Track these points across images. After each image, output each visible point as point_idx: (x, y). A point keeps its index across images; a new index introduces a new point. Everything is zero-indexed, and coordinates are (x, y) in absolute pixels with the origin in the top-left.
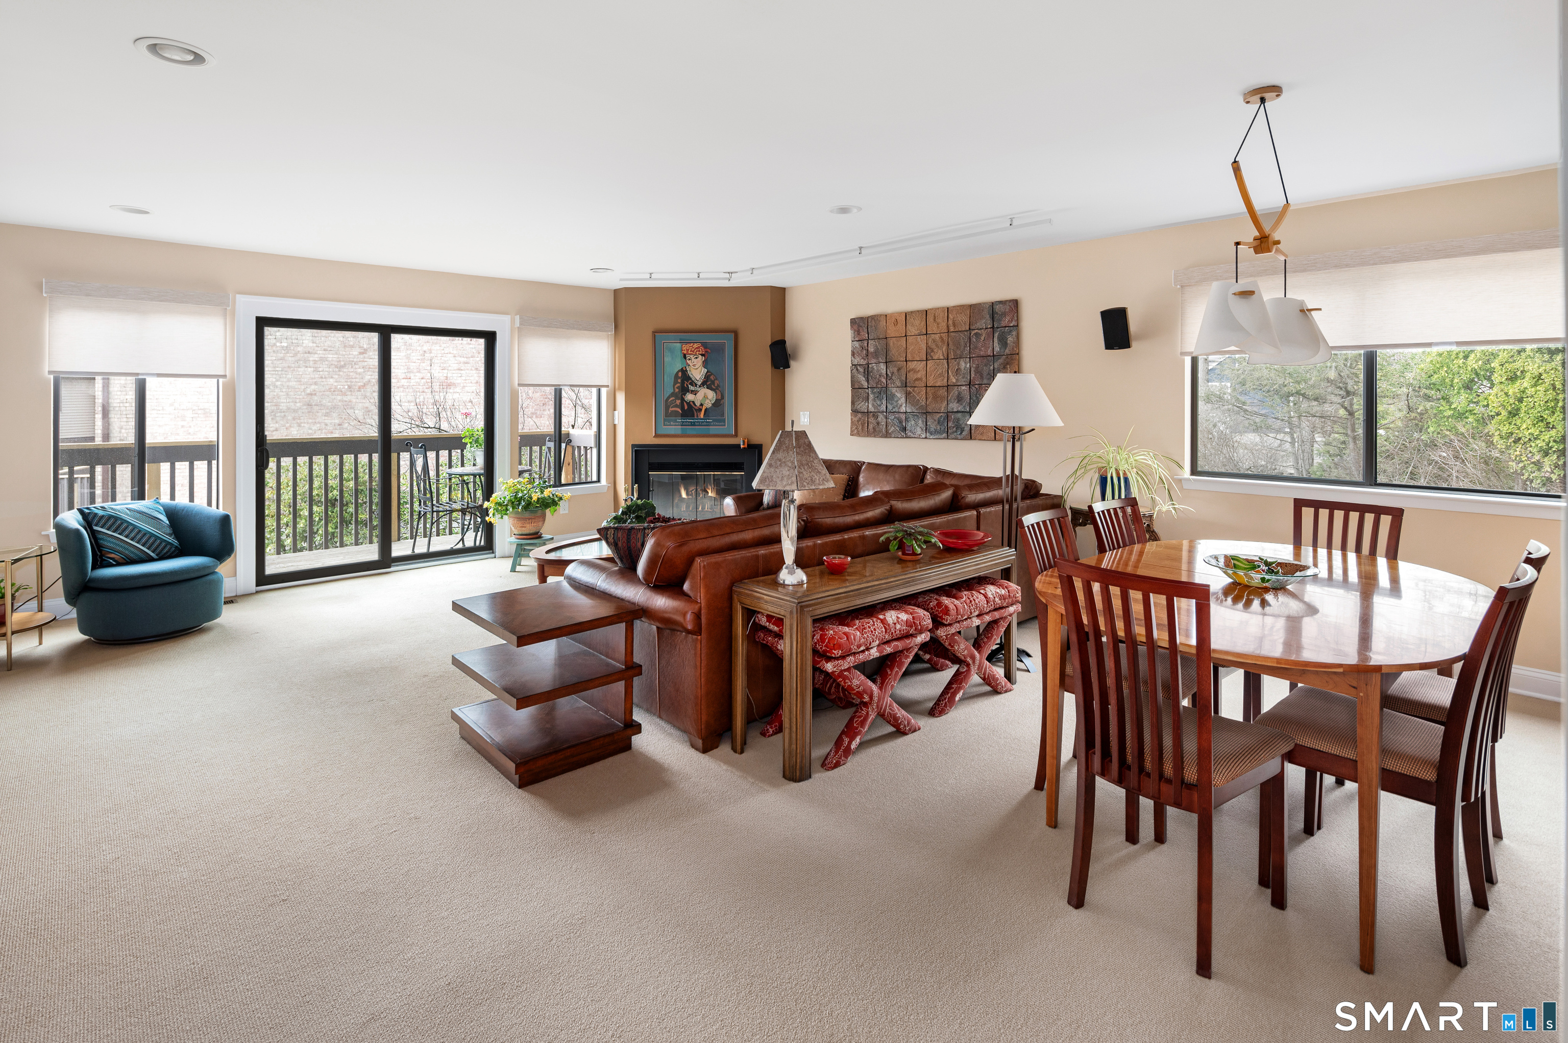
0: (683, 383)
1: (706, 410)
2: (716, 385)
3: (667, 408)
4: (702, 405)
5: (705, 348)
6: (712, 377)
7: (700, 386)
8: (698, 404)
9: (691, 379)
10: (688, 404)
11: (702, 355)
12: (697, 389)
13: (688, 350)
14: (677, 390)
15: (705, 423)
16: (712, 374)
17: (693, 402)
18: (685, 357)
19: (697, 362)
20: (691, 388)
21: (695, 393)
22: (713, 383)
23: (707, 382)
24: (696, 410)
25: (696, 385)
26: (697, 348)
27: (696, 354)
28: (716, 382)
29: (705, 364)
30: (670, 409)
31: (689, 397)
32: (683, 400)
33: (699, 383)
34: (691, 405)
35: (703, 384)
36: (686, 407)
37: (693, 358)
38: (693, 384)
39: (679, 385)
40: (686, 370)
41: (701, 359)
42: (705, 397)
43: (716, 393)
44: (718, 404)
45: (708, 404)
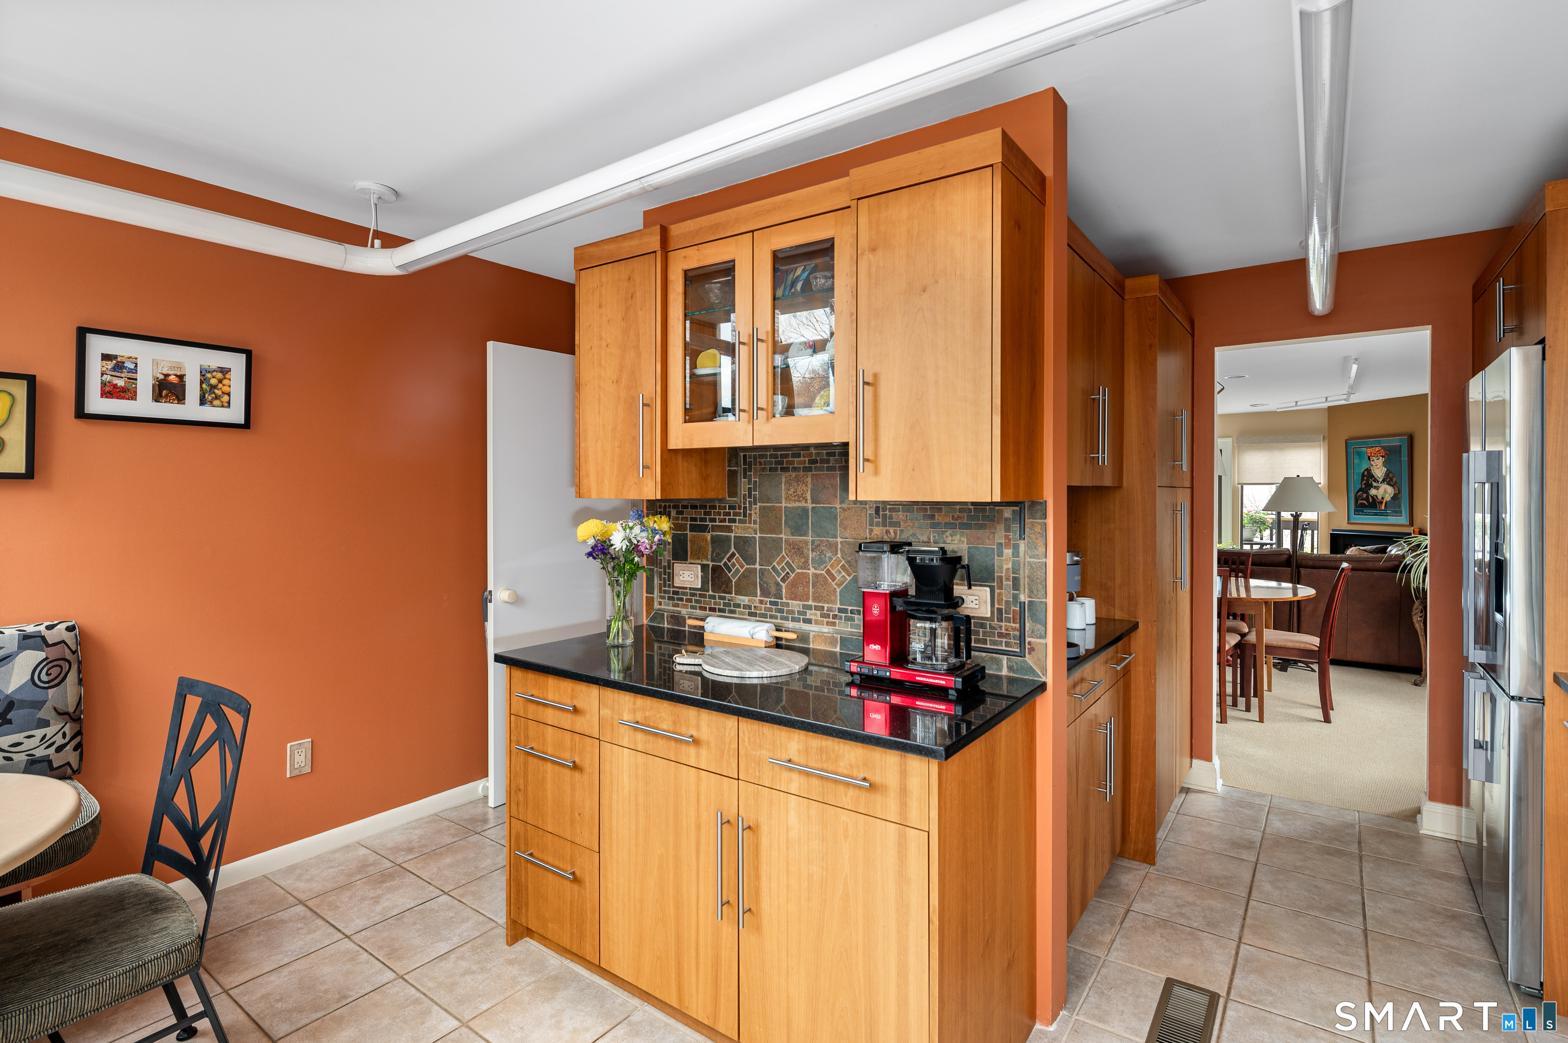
0: (1367, 480)
1: (1386, 502)
2: (1394, 481)
3: (1356, 500)
4: (1383, 498)
5: (1384, 451)
6: (1390, 475)
7: (1381, 483)
8: (1380, 498)
9: (1374, 477)
10: (1372, 497)
11: (1382, 456)
12: (1379, 485)
13: (1371, 453)
14: (1364, 486)
15: (1385, 514)
16: (1391, 472)
17: (1376, 496)
18: (1369, 459)
19: (1379, 463)
20: (1375, 484)
21: (1377, 488)
22: (1391, 479)
23: (1388, 479)
24: (1378, 502)
25: (1378, 481)
26: (1378, 451)
27: (1377, 456)
28: (1394, 479)
29: (1385, 464)
30: (1359, 502)
31: (1373, 492)
32: (1368, 493)
33: (1381, 480)
34: (1374, 498)
35: (1383, 481)
36: (1371, 500)
37: (1375, 460)
38: (1376, 481)
39: (1365, 482)
40: (1370, 470)
41: (1381, 460)
42: (1385, 491)
43: (1394, 488)
44: (1395, 497)
45: (1388, 498)
